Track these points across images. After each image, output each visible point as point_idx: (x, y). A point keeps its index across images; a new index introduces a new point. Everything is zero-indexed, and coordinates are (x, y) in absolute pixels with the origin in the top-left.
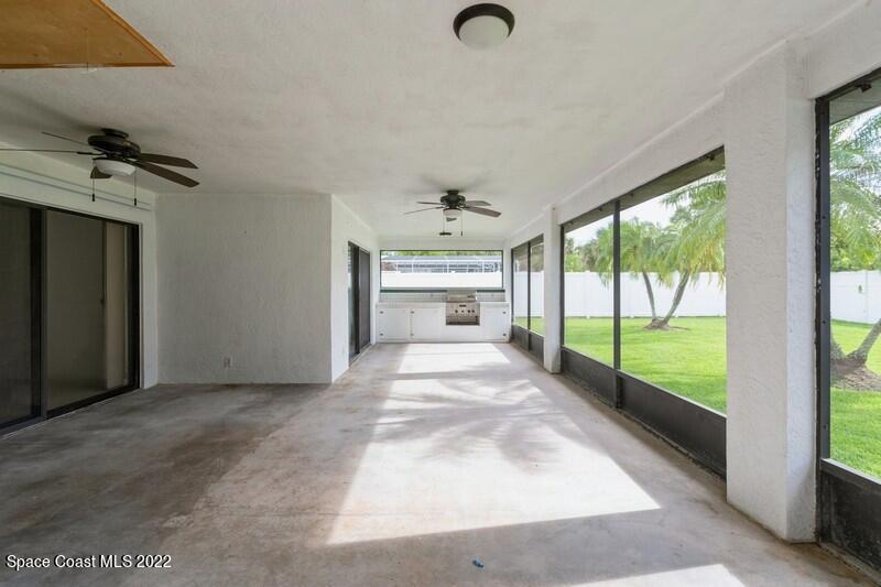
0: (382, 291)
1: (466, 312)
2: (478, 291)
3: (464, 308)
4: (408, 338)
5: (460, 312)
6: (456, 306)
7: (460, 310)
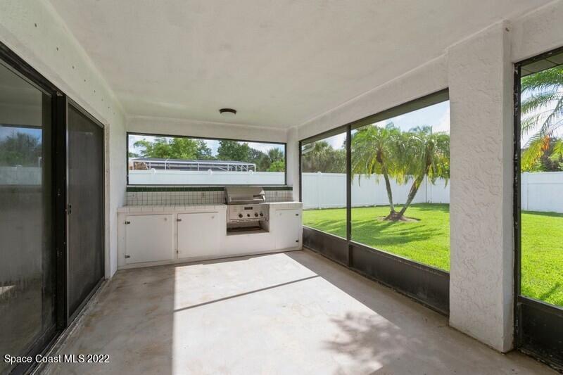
0: (129, 190)
1: (252, 216)
2: (266, 189)
3: (249, 212)
4: (172, 257)
5: (245, 216)
6: (239, 208)
7: (245, 213)
